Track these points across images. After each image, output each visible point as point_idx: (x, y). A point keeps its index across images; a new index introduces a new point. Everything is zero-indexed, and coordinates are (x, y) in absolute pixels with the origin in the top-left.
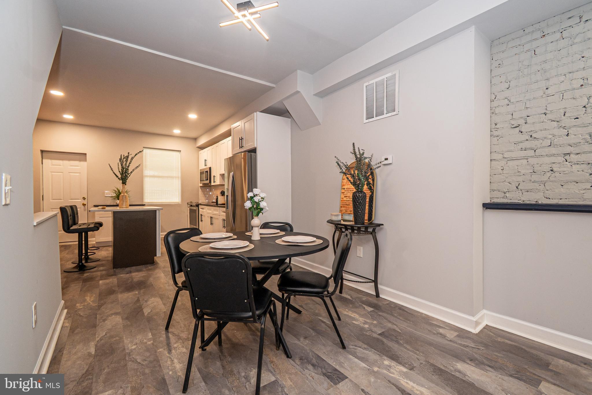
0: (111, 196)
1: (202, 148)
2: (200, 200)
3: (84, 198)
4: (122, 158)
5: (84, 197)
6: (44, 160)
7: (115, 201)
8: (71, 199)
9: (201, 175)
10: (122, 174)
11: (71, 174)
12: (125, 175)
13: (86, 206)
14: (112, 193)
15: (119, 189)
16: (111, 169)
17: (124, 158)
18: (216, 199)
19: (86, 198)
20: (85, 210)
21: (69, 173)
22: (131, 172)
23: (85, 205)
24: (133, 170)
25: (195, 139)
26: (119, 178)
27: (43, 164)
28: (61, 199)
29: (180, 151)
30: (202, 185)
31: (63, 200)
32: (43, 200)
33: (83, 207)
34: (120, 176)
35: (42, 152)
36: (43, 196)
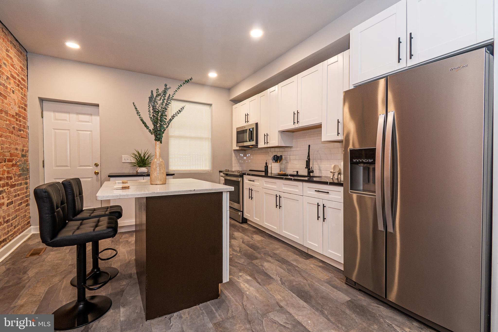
0: (130, 162)
1: (236, 101)
2: (233, 168)
3: (96, 165)
4: (155, 96)
5: (96, 163)
6: (44, 113)
7: (136, 169)
8: (81, 166)
9: (238, 135)
10: (155, 123)
11: (80, 132)
12: (161, 124)
13: (99, 175)
14: (132, 158)
15: (140, 153)
16: (137, 113)
17: (157, 96)
18: (265, 167)
19: (98, 165)
20: (97, 180)
21: (77, 130)
22: (171, 120)
23: (98, 173)
24: (173, 116)
25: (229, 89)
26: (150, 131)
27: (43, 118)
28: (67, 166)
29: (210, 105)
30: (238, 148)
31: (70, 167)
32: (44, 166)
33: (95, 176)
34: (151, 127)
35: (42, 100)
36: (43, 161)
